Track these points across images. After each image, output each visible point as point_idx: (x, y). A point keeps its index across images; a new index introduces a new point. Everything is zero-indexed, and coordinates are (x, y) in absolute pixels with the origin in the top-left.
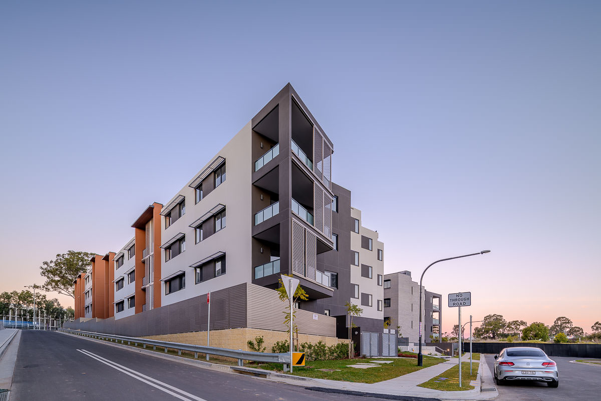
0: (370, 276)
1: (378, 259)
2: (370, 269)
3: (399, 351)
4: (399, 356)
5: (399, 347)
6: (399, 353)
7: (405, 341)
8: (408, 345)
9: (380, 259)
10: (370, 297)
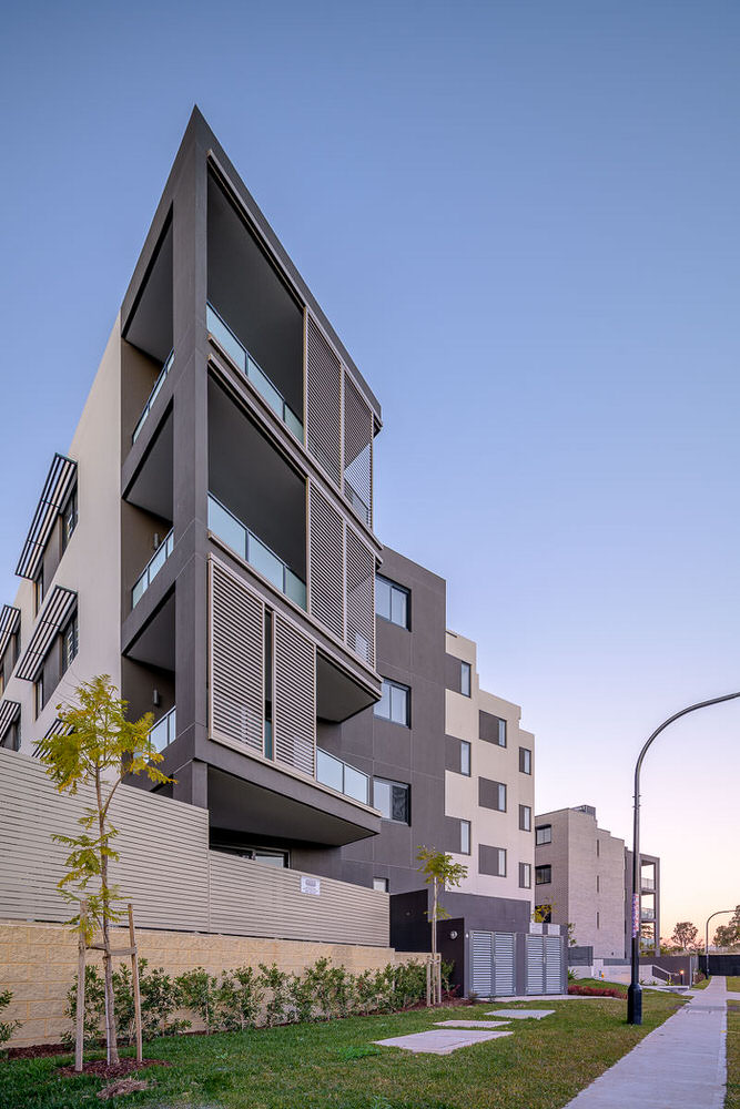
0: (502, 807)
1: (522, 769)
2: (501, 789)
3: (570, 978)
4: (570, 993)
5: (570, 969)
6: (571, 986)
7: (585, 955)
8: (590, 964)
9: (527, 770)
10: (501, 854)
